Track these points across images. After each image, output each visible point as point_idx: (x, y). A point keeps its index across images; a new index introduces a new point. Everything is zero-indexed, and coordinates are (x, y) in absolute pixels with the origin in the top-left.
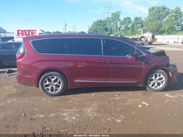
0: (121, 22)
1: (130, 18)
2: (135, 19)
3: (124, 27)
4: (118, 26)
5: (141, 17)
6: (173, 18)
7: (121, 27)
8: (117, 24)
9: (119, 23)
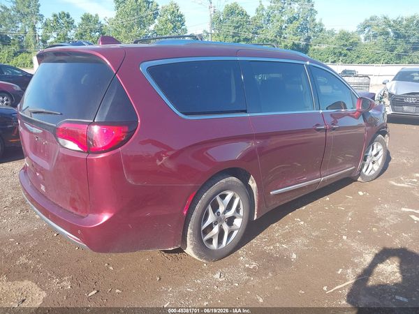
0: (46, 25)
1: (68, 16)
2: (82, 19)
3: (56, 36)
4: (40, 32)
5: (97, 15)
6: (170, 26)
7: (48, 38)
8: (34, 28)
9: (39, 25)
